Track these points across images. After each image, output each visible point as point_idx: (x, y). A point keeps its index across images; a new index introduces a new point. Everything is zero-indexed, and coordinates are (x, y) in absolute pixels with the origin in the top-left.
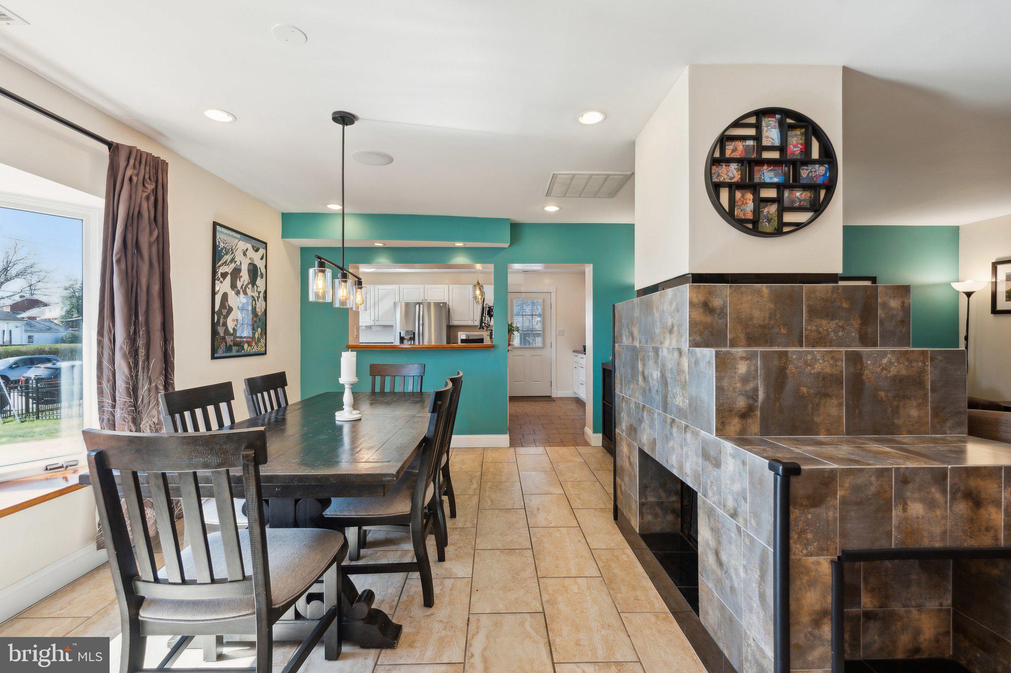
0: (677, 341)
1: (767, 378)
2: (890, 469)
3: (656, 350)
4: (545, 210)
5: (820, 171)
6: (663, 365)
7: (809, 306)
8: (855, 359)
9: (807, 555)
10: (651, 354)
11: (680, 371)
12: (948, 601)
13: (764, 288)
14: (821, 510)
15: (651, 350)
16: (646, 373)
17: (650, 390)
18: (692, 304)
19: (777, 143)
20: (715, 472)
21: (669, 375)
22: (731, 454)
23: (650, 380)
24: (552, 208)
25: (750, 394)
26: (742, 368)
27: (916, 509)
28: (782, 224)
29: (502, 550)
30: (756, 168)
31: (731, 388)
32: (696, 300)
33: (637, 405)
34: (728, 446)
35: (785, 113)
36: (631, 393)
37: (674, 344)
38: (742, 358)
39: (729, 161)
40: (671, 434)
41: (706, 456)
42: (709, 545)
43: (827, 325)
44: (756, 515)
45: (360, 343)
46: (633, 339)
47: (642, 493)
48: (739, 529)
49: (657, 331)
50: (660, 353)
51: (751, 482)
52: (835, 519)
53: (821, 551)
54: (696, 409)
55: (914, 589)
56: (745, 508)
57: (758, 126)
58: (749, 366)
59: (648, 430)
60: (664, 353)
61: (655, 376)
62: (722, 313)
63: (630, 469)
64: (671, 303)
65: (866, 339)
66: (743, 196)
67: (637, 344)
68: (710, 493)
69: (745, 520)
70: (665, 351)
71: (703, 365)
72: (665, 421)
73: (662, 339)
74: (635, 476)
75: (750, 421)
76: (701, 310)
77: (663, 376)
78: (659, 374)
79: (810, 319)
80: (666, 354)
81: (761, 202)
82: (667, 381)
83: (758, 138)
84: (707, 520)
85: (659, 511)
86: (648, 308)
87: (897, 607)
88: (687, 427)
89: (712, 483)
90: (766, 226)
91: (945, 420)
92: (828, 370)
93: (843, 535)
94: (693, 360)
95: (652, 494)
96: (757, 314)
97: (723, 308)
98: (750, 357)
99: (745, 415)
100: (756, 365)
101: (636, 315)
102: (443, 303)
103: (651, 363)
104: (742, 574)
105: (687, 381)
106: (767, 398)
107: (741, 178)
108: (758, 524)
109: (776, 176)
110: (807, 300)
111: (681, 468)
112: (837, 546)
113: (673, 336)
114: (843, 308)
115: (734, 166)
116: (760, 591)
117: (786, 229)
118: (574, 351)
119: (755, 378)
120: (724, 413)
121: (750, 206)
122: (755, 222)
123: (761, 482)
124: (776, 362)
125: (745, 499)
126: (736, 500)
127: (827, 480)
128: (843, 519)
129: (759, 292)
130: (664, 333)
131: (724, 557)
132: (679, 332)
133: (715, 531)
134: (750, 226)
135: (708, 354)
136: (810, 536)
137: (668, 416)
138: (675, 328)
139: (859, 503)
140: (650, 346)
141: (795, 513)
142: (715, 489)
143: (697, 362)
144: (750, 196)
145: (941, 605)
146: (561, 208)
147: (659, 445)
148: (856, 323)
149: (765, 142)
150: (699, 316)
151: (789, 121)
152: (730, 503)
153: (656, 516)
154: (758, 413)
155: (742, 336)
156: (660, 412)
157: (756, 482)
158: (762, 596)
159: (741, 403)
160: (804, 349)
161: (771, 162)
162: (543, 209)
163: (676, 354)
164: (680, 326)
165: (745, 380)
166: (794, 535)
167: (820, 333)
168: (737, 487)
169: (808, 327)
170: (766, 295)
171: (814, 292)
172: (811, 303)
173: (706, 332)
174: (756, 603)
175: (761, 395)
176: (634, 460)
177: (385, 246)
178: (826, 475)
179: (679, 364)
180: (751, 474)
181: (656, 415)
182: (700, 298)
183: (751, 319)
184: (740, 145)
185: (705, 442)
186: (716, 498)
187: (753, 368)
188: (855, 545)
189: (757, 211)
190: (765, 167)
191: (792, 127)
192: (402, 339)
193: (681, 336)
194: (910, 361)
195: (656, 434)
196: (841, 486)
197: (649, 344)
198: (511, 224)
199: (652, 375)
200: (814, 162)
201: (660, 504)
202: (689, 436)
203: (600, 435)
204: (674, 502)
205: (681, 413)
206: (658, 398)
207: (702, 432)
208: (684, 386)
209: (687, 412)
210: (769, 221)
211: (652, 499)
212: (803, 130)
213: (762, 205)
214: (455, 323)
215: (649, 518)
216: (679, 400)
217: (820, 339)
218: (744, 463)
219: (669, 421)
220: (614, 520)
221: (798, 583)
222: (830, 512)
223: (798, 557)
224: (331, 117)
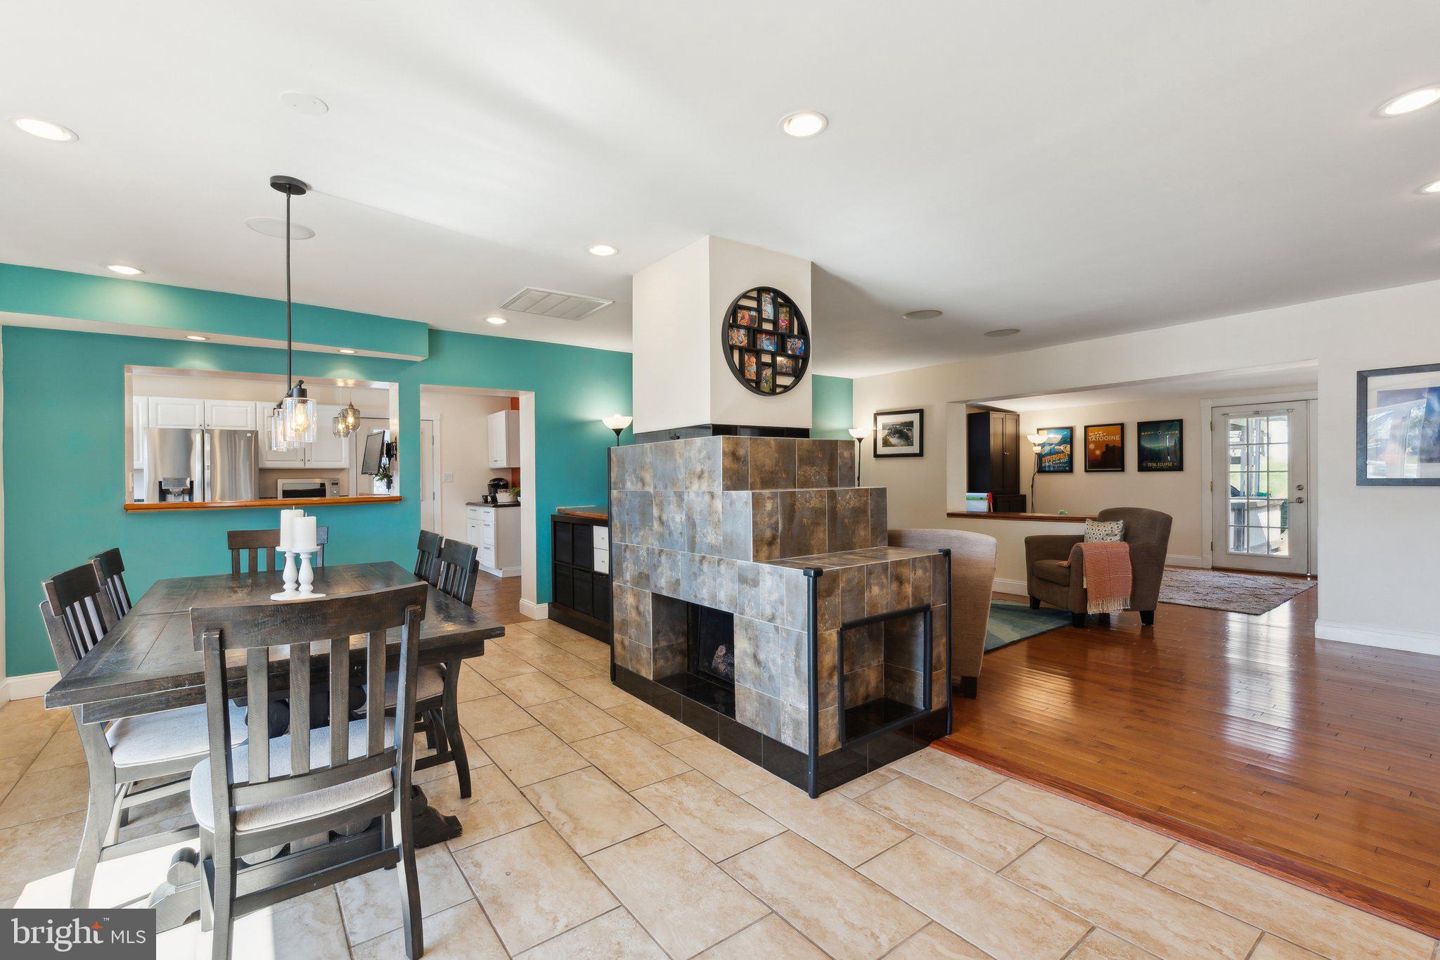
0: (709, 486)
1: (783, 514)
2: (864, 566)
3: (680, 496)
4: (487, 322)
5: (799, 343)
6: (690, 509)
7: (799, 456)
8: (832, 496)
9: (825, 630)
10: (673, 498)
11: (711, 511)
12: (882, 659)
13: (771, 439)
14: (832, 598)
15: (672, 494)
16: (664, 518)
17: (670, 534)
18: (724, 453)
19: (771, 318)
20: (753, 592)
21: (697, 518)
22: (769, 573)
23: (671, 524)
24: (496, 320)
25: (774, 526)
26: (769, 506)
27: (876, 590)
28: (775, 386)
29: (510, 733)
30: (758, 336)
31: (762, 523)
32: (727, 450)
33: (650, 552)
34: (766, 567)
35: (777, 294)
36: (640, 540)
37: (704, 487)
38: (769, 498)
39: (739, 327)
40: (701, 570)
41: (743, 580)
42: (747, 653)
43: (811, 471)
44: (792, 612)
45: (136, 501)
46: (644, 485)
47: (655, 640)
48: (777, 629)
49: (681, 476)
50: (686, 497)
51: (788, 590)
52: (839, 602)
53: (833, 626)
54: (731, 543)
55: (867, 654)
56: (782, 610)
57: (759, 300)
58: (773, 504)
59: (667, 573)
60: (691, 496)
61: (678, 519)
62: (745, 462)
63: (638, 619)
64: (700, 451)
65: (832, 482)
66: (749, 359)
67: (650, 489)
68: (747, 610)
69: (783, 619)
70: (692, 496)
71: (739, 505)
72: (692, 560)
73: (688, 483)
74: (647, 624)
75: (774, 547)
76: (731, 458)
77: (690, 518)
78: (684, 517)
79: (800, 466)
80: (694, 498)
81: (761, 366)
82: (694, 522)
83: (759, 310)
84: (745, 633)
85: (669, 654)
86: (669, 453)
87: (858, 670)
88: (720, 561)
89: (749, 601)
90: (765, 386)
91: (877, 537)
92: (818, 505)
93: (843, 613)
94: (728, 502)
95: (663, 638)
96: (767, 461)
97: (746, 457)
98: (773, 497)
99: (771, 543)
100: (777, 503)
101: (648, 460)
102: (251, 432)
103: (673, 507)
104: (779, 661)
105: (721, 520)
106: (784, 528)
107: (748, 343)
108: (794, 619)
109: (771, 344)
110: (798, 451)
111: (714, 597)
112: (840, 621)
113: (703, 481)
114: (819, 458)
115: (742, 332)
116: (795, 667)
117: (778, 390)
118: (468, 504)
119: (777, 513)
120: (758, 542)
121: (753, 368)
122: (758, 382)
123: (796, 587)
124: (789, 500)
125: (782, 604)
126: (773, 607)
127: (834, 577)
128: (843, 603)
129: (768, 444)
130: (691, 478)
131: (762, 656)
132: (710, 477)
133: (754, 640)
134: (754, 385)
135: (745, 496)
136: (827, 617)
137: (697, 554)
138: (706, 474)
139: (850, 591)
140: (670, 492)
141: (820, 602)
142: (753, 604)
143: (732, 503)
144: (754, 360)
145: (879, 662)
146: (508, 321)
147: (683, 584)
148: (826, 468)
149: (765, 316)
150: (730, 464)
151: (780, 300)
152: (768, 611)
153: (667, 660)
154: (779, 541)
155: (758, 480)
156: (686, 552)
157: (792, 588)
158: (798, 670)
159: (768, 534)
160: (797, 490)
161: (767, 332)
162: (484, 319)
163: (707, 497)
164: (711, 472)
165: (770, 515)
166: (819, 618)
167: (805, 477)
168: (775, 596)
169: (799, 473)
170: (773, 447)
171: (802, 444)
172: (800, 453)
173: (734, 477)
174: (792, 678)
175: (780, 526)
176: (645, 609)
177: (207, 342)
178: (834, 574)
179: (710, 506)
180: (788, 583)
181: (679, 557)
182: (730, 448)
183: (764, 466)
184: (746, 313)
185: (741, 569)
186: (754, 612)
187: (775, 505)
188: (849, 618)
189: (759, 373)
190: (764, 336)
191: (781, 305)
192: (163, 494)
193: (714, 481)
194: (860, 497)
195: (680, 574)
196: (842, 580)
197: (669, 489)
198: (429, 330)
199: (673, 519)
200: (795, 337)
201: (670, 647)
202: (723, 568)
203: (545, 606)
204: (681, 643)
205: (713, 549)
206: (683, 540)
207: (739, 561)
208: (717, 525)
209: (720, 547)
210: (767, 382)
211: (663, 644)
212: (788, 309)
213: (763, 367)
214: (269, 464)
215: (661, 662)
216: (710, 537)
217: (806, 482)
218: (781, 576)
219: (697, 559)
220: (612, 681)
221: (821, 650)
222: (836, 599)
223: (821, 632)
224: (269, 182)
